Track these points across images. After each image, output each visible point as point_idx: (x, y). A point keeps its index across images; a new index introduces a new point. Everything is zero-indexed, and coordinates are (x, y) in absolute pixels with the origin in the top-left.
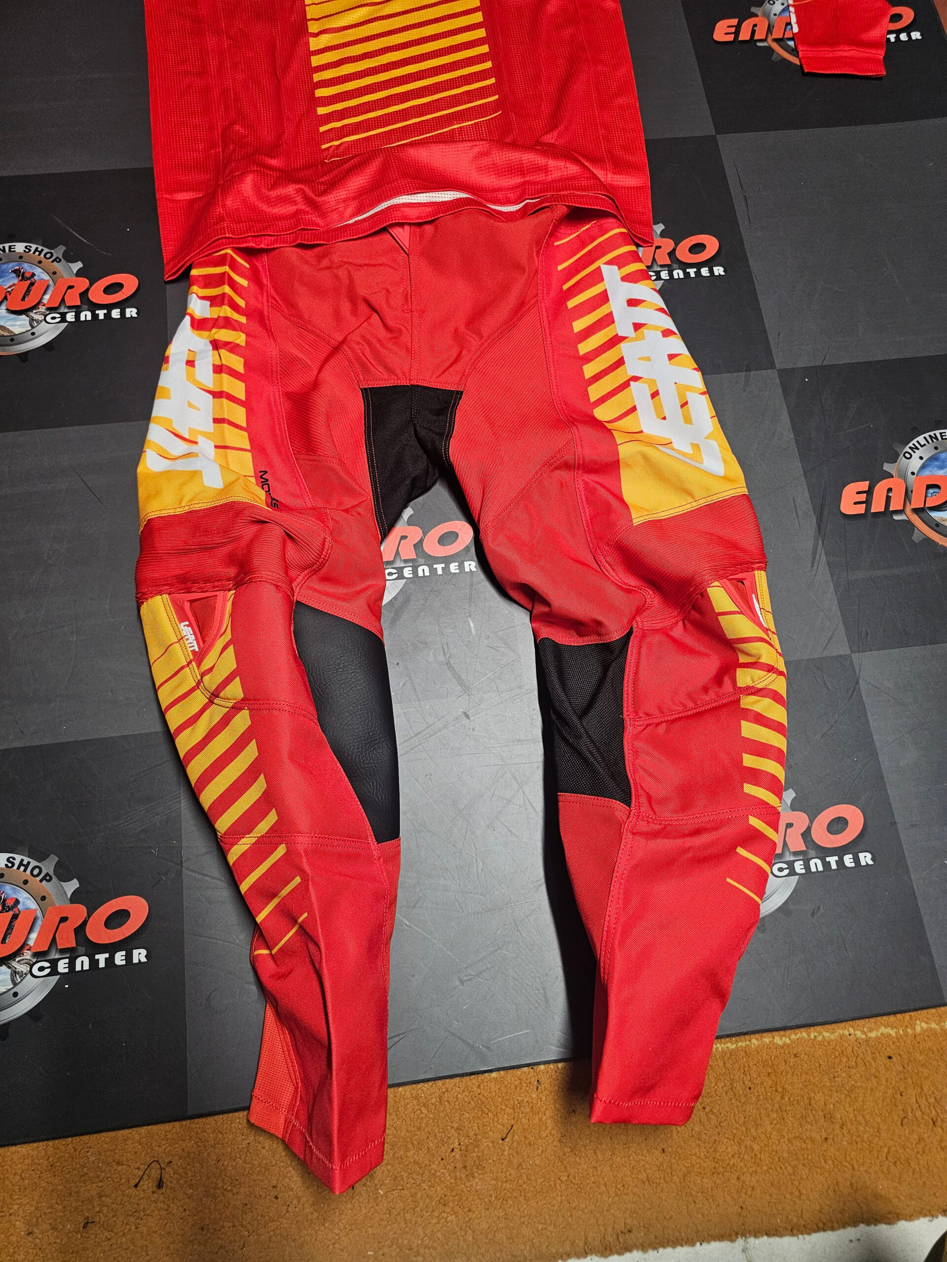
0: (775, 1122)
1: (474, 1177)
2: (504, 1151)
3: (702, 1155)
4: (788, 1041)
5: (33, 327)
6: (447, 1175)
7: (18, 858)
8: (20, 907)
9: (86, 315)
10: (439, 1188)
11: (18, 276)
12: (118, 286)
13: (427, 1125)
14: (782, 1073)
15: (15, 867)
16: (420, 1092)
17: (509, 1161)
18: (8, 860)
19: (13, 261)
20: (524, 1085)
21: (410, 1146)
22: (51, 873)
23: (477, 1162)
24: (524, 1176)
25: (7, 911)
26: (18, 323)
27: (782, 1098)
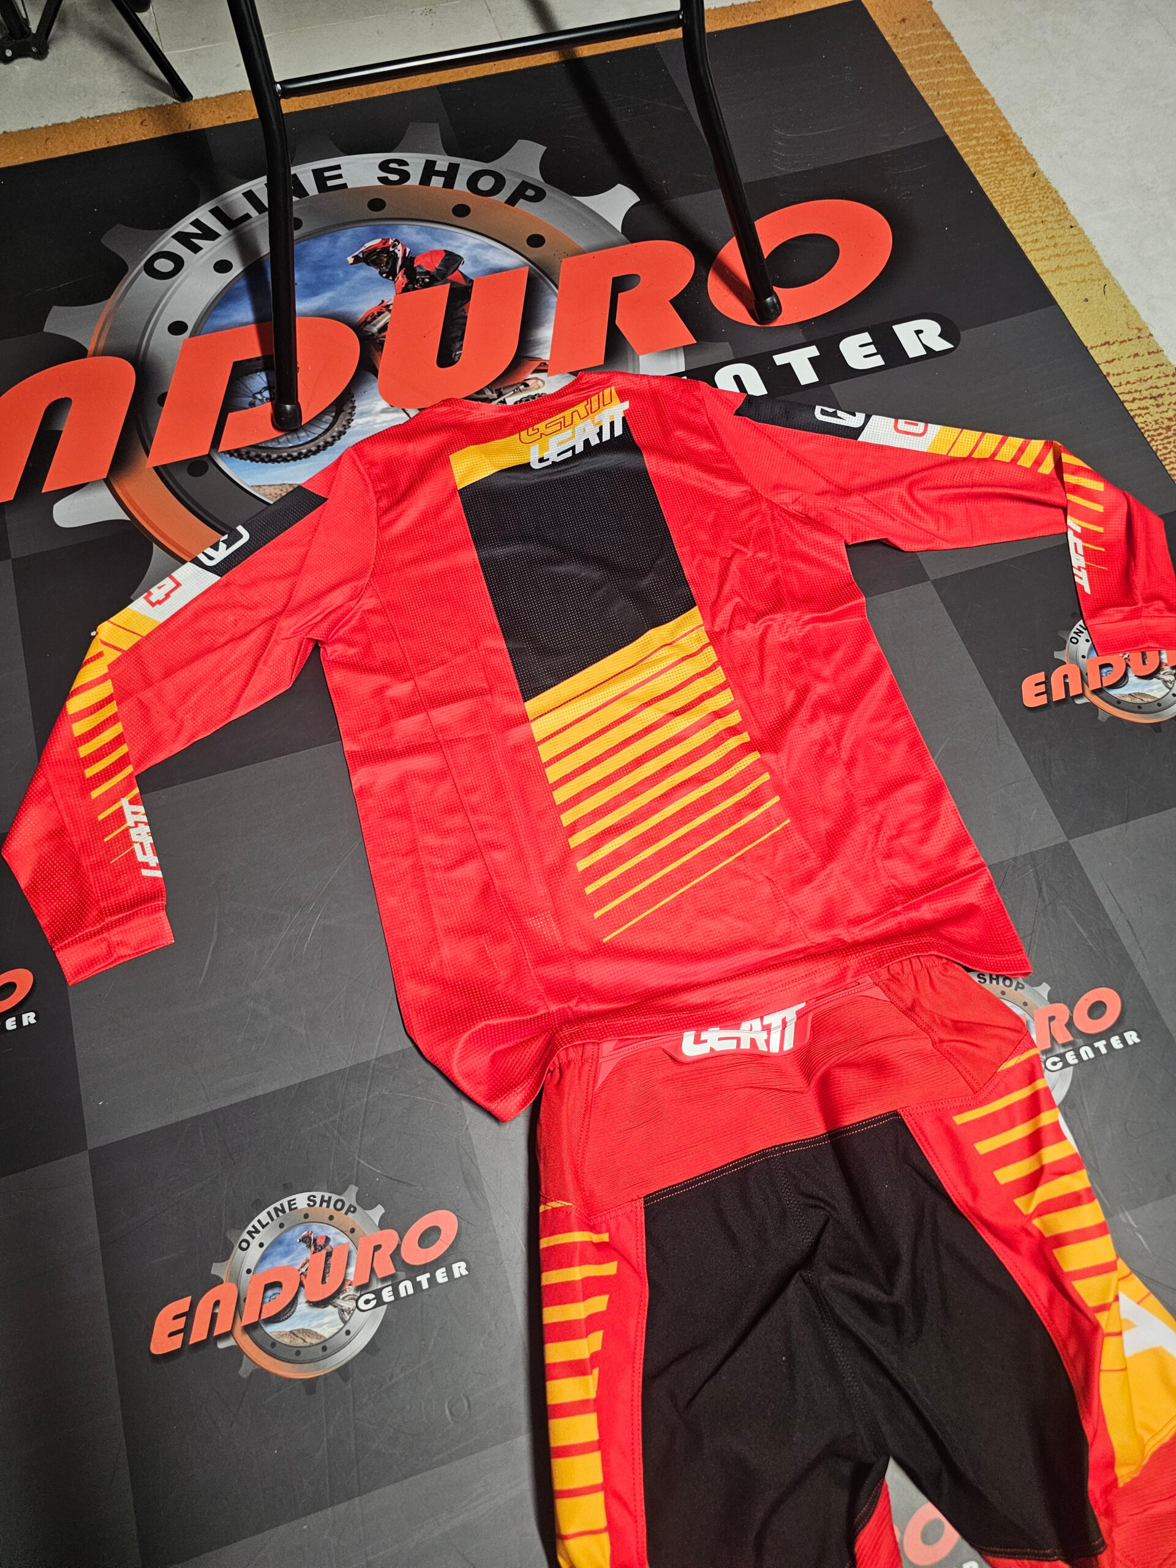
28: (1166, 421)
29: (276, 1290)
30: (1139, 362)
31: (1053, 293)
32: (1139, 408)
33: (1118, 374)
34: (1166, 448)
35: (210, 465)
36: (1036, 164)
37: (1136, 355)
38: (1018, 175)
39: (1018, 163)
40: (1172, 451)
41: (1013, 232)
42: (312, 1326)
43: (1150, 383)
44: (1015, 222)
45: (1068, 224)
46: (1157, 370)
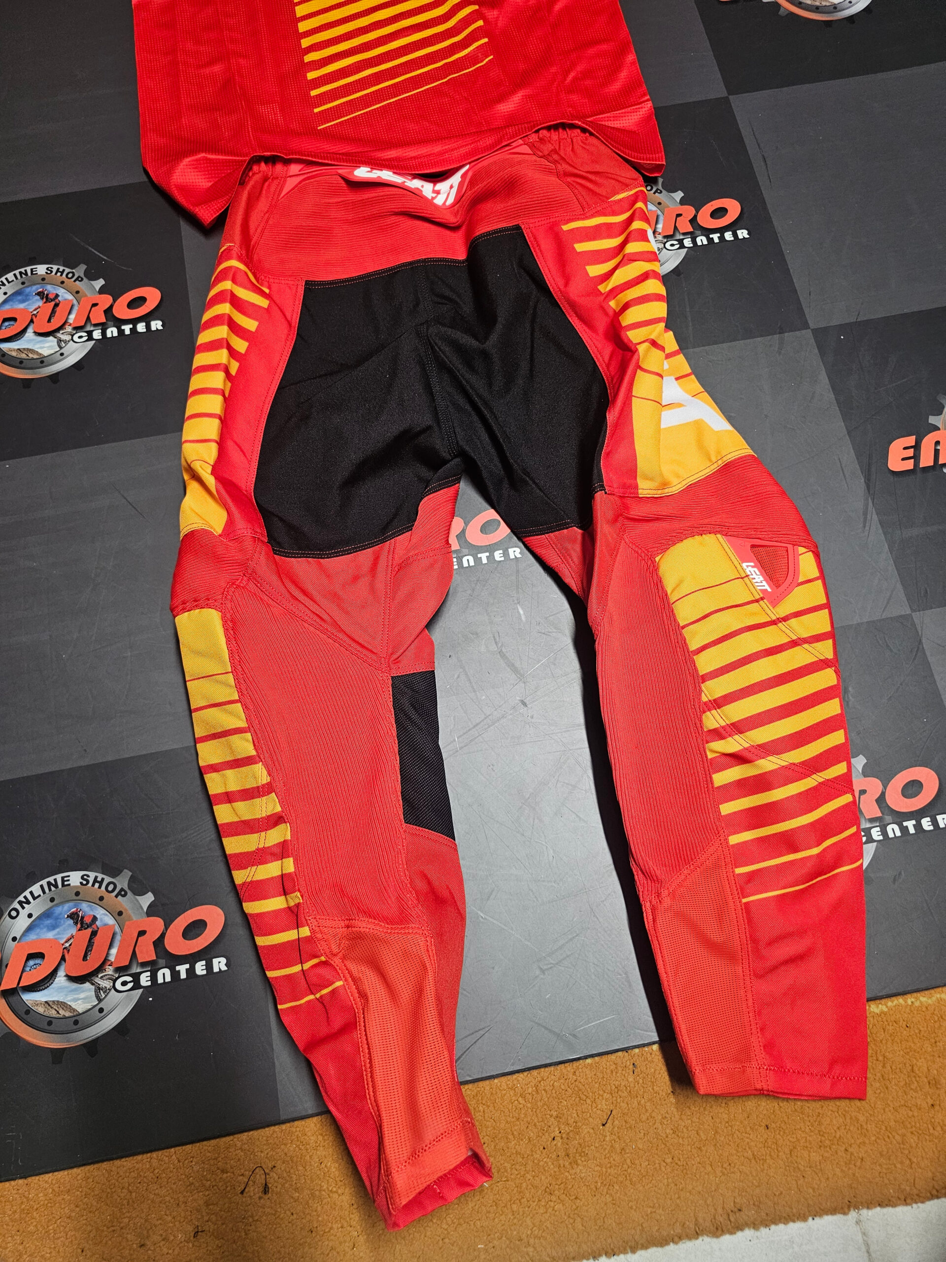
0: (878, 1091)
1: (577, 1165)
2: (606, 1136)
3: (807, 1130)
4: (885, 1009)
5: (61, 348)
6: (550, 1163)
7: (92, 875)
8: (98, 923)
9: (112, 332)
10: (543, 1178)
11: (42, 299)
12: (142, 300)
13: (526, 1115)
14: (881, 1041)
15: (90, 884)
16: (515, 1082)
17: (612, 1146)
18: (82, 877)
19: (35, 284)
20: (620, 1069)
21: (511, 1137)
22: (126, 887)
23: (580, 1149)
24: (628, 1161)
25: (85, 929)
26: (47, 345)
27: (884, 1066)
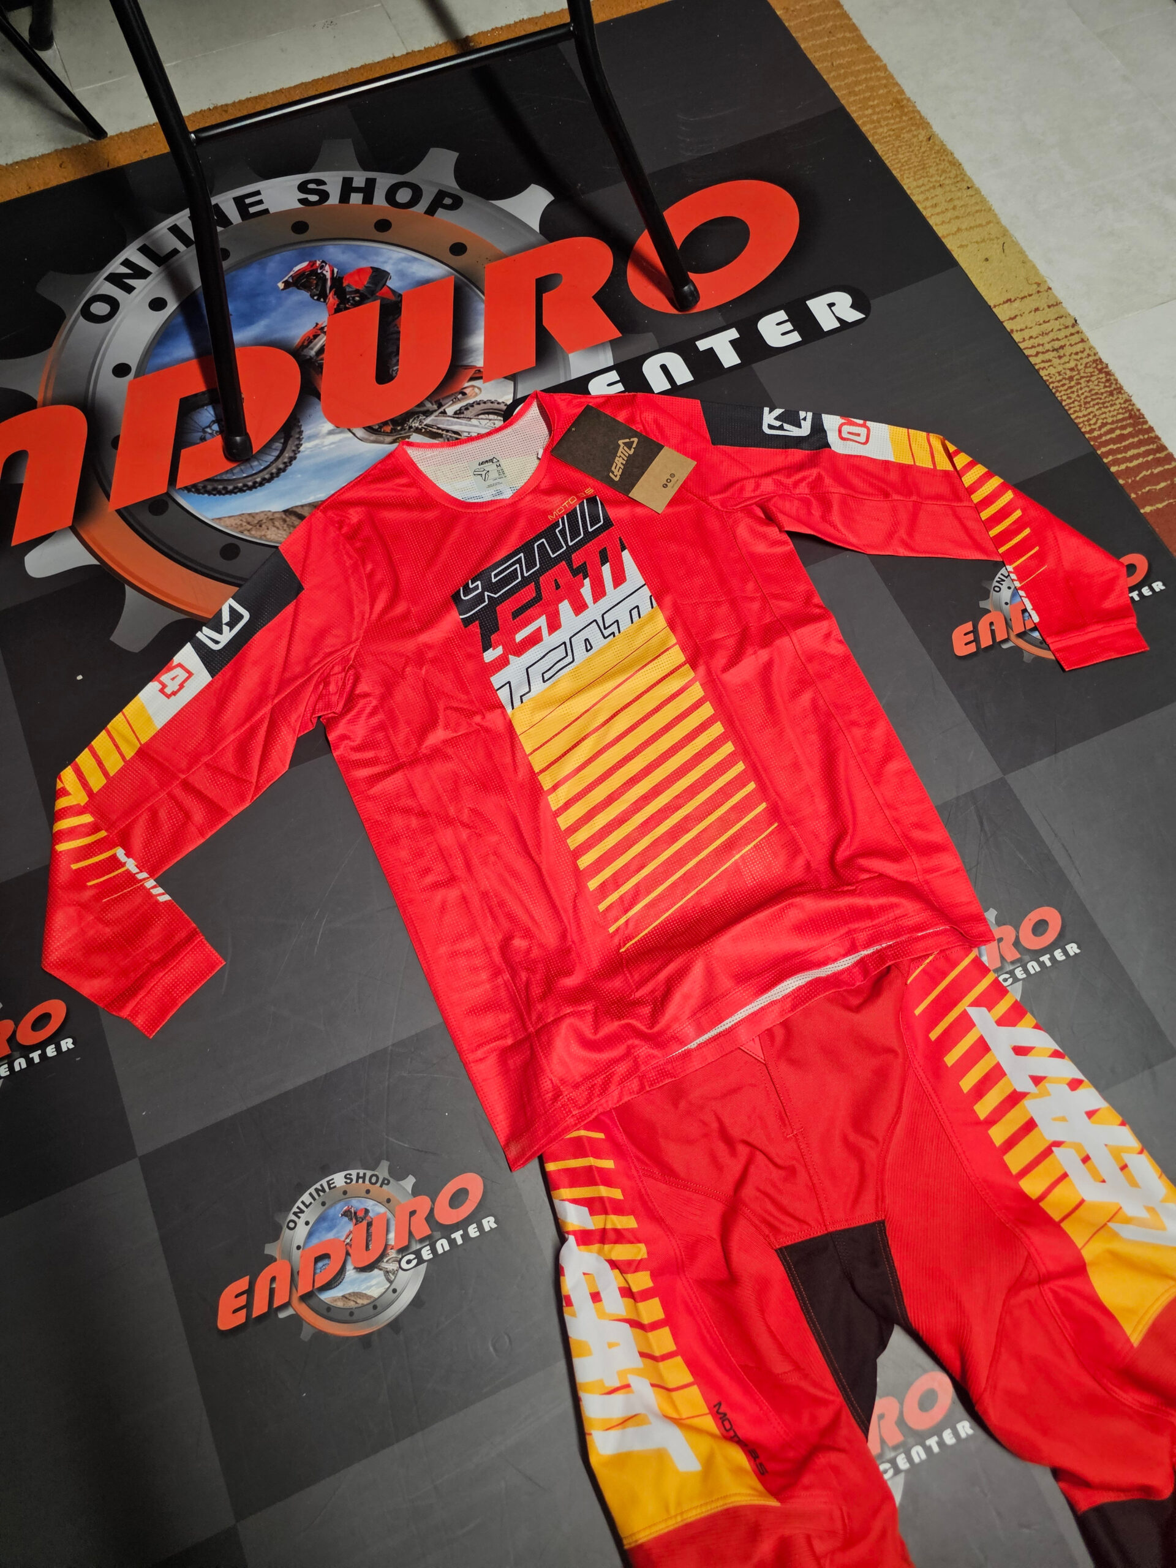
28: (1068, 372)
29: (326, 1261)
30: (1039, 317)
31: (955, 256)
32: (1043, 362)
33: (1021, 330)
34: (1070, 398)
35: (171, 503)
36: (931, 128)
37: (1037, 310)
38: (915, 140)
39: (913, 128)
40: (1075, 400)
41: (914, 198)
42: (361, 1288)
43: (1052, 336)
44: (914, 188)
45: (965, 185)
46: (1057, 322)
